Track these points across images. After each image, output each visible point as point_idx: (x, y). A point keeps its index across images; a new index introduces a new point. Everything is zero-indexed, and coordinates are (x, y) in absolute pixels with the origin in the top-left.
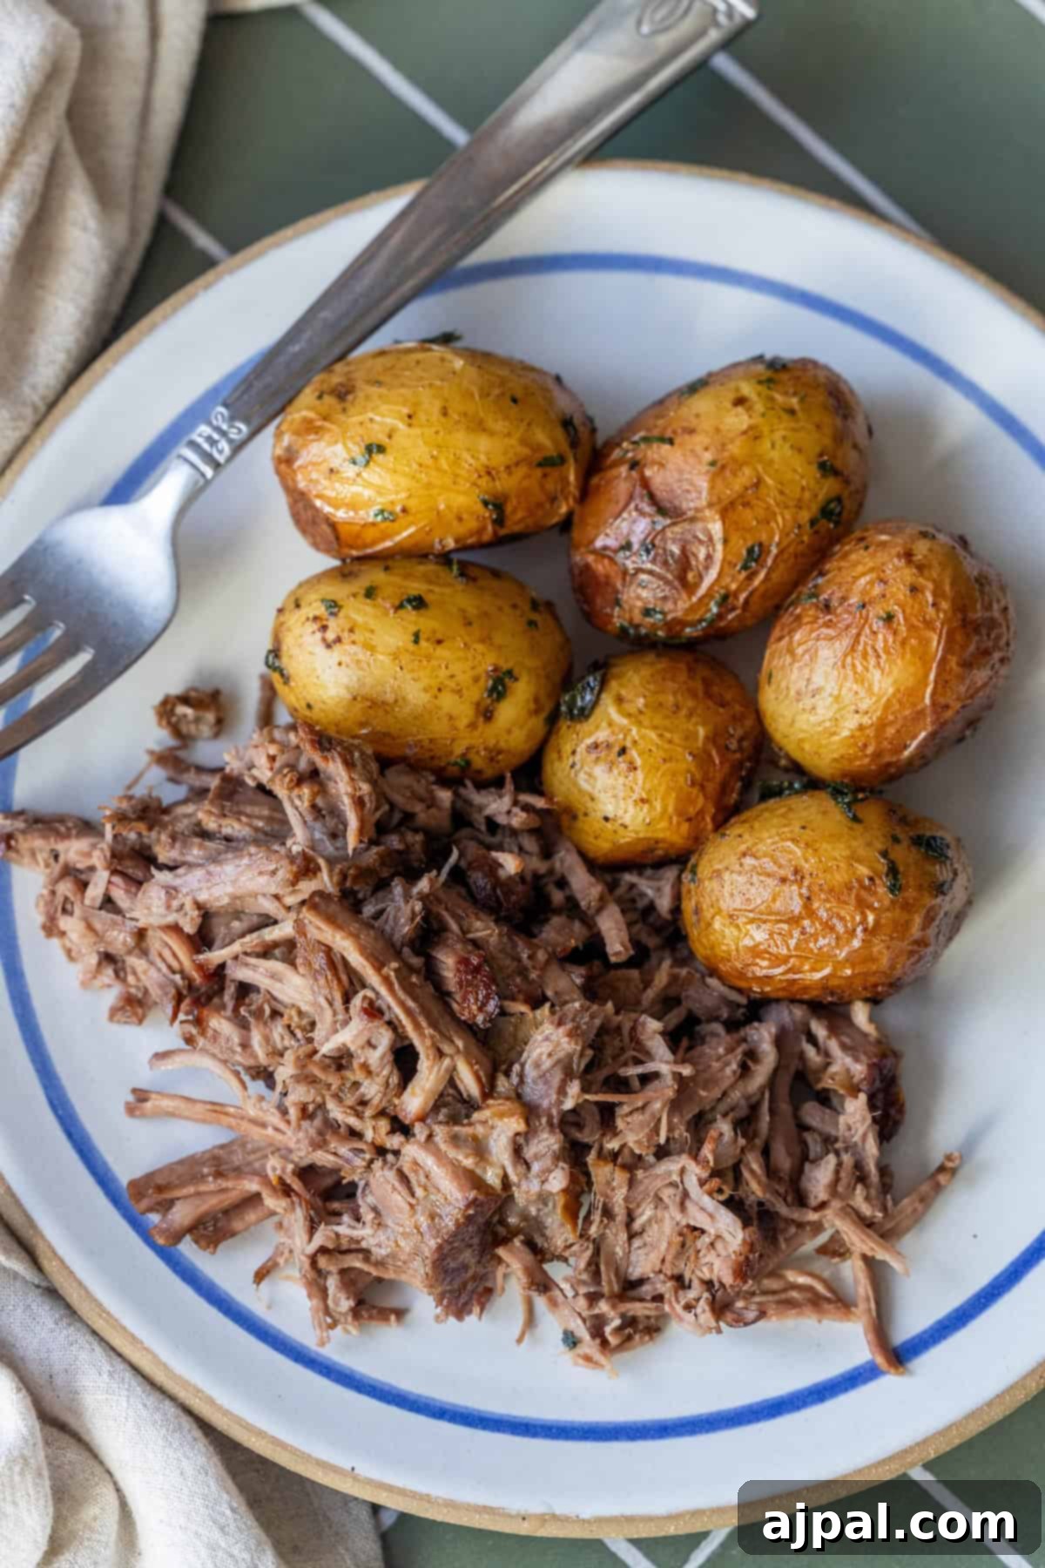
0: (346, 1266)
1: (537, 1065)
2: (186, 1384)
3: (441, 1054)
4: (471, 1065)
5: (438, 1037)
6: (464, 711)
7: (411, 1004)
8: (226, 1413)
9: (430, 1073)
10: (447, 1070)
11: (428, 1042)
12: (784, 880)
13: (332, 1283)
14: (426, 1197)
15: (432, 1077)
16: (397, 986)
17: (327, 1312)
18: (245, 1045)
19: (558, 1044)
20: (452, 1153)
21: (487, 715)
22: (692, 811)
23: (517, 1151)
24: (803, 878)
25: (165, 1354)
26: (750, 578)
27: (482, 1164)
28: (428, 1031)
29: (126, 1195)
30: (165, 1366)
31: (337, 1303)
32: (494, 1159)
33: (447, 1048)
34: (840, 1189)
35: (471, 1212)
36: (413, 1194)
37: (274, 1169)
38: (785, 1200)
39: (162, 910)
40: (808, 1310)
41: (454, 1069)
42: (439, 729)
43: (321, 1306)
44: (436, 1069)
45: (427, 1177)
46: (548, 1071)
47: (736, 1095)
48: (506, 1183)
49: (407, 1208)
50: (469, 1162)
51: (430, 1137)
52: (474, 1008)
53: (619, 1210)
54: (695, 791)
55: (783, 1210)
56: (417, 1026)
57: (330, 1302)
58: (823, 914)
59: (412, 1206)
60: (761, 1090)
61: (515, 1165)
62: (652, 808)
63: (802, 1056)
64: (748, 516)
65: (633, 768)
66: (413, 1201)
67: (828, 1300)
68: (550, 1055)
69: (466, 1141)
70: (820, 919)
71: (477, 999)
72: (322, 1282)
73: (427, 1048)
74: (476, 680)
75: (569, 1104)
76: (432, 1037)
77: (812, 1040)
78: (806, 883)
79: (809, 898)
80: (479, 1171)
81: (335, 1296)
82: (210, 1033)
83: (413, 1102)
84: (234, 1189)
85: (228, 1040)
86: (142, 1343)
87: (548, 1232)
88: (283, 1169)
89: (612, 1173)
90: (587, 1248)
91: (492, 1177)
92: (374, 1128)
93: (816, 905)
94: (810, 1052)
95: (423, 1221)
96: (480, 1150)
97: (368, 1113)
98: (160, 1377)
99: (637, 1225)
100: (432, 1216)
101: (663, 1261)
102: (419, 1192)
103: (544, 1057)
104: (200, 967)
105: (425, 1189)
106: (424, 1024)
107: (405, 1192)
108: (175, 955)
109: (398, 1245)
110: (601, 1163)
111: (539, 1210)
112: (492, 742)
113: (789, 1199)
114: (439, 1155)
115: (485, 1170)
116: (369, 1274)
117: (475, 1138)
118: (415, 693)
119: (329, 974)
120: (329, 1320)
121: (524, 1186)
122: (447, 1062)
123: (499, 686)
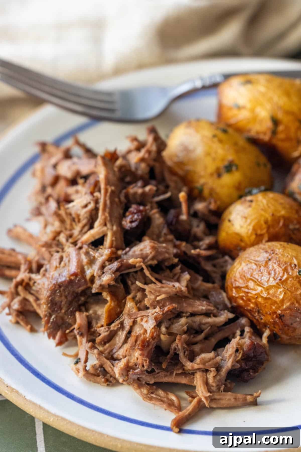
0: (27, 297)
1: (134, 252)
3: (105, 225)
4: (113, 237)
5: (109, 219)
7: (108, 202)
9: (96, 228)
10: (103, 232)
11: (103, 217)
13: (18, 299)
14: (64, 267)
15: (96, 230)
16: (108, 194)
17: (9, 307)
19: (146, 247)
20: (83, 257)
21: (219, 174)
22: (259, 232)
23: (103, 266)
24: (274, 253)
27: (89, 266)
28: (107, 214)
31: (14, 304)
32: (94, 267)
33: (109, 225)
34: (207, 364)
35: (73, 278)
36: (60, 263)
38: (184, 352)
39: (66, 169)
40: (165, 405)
41: (106, 235)
44: (100, 229)
45: (69, 261)
47: (197, 319)
48: (93, 276)
49: (55, 267)
50: (85, 262)
51: (80, 248)
53: (127, 326)
55: (181, 354)
56: (104, 210)
57: (12, 303)
58: (270, 267)
61: (98, 270)
62: (246, 221)
65: (250, 207)
66: (58, 266)
67: (175, 407)
68: (141, 251)
69: (89, 255)
70: (268, 268)
71: (132, 218)
72: (14, 296)
73: (102, 219)
74: (223, 160)
76: (106, 217)
80: (86, 267)
81: (15, 302)
83: (85, 237)
84: (14, 257)
89: (133, 308)
91: (88, 273)
93: (270, 263)
95: (56, 274)
96: (92, 261)
97: (71, 240)
100: (60, 275)
102: (63, 263)
103: (139, 250)
104: (65, 194)
105: (65, 264)
106: (107, 210)
107: (58, 262)
109: (44, 284)
110: (132, 300)
112: (214, 187)
113: (186, 353)
114: (78, 255)
115: (88, 269)
116: (33, 307)
117: (93, 257)
121: (97, 281)
122: (105, 228)
123: (230, 167)
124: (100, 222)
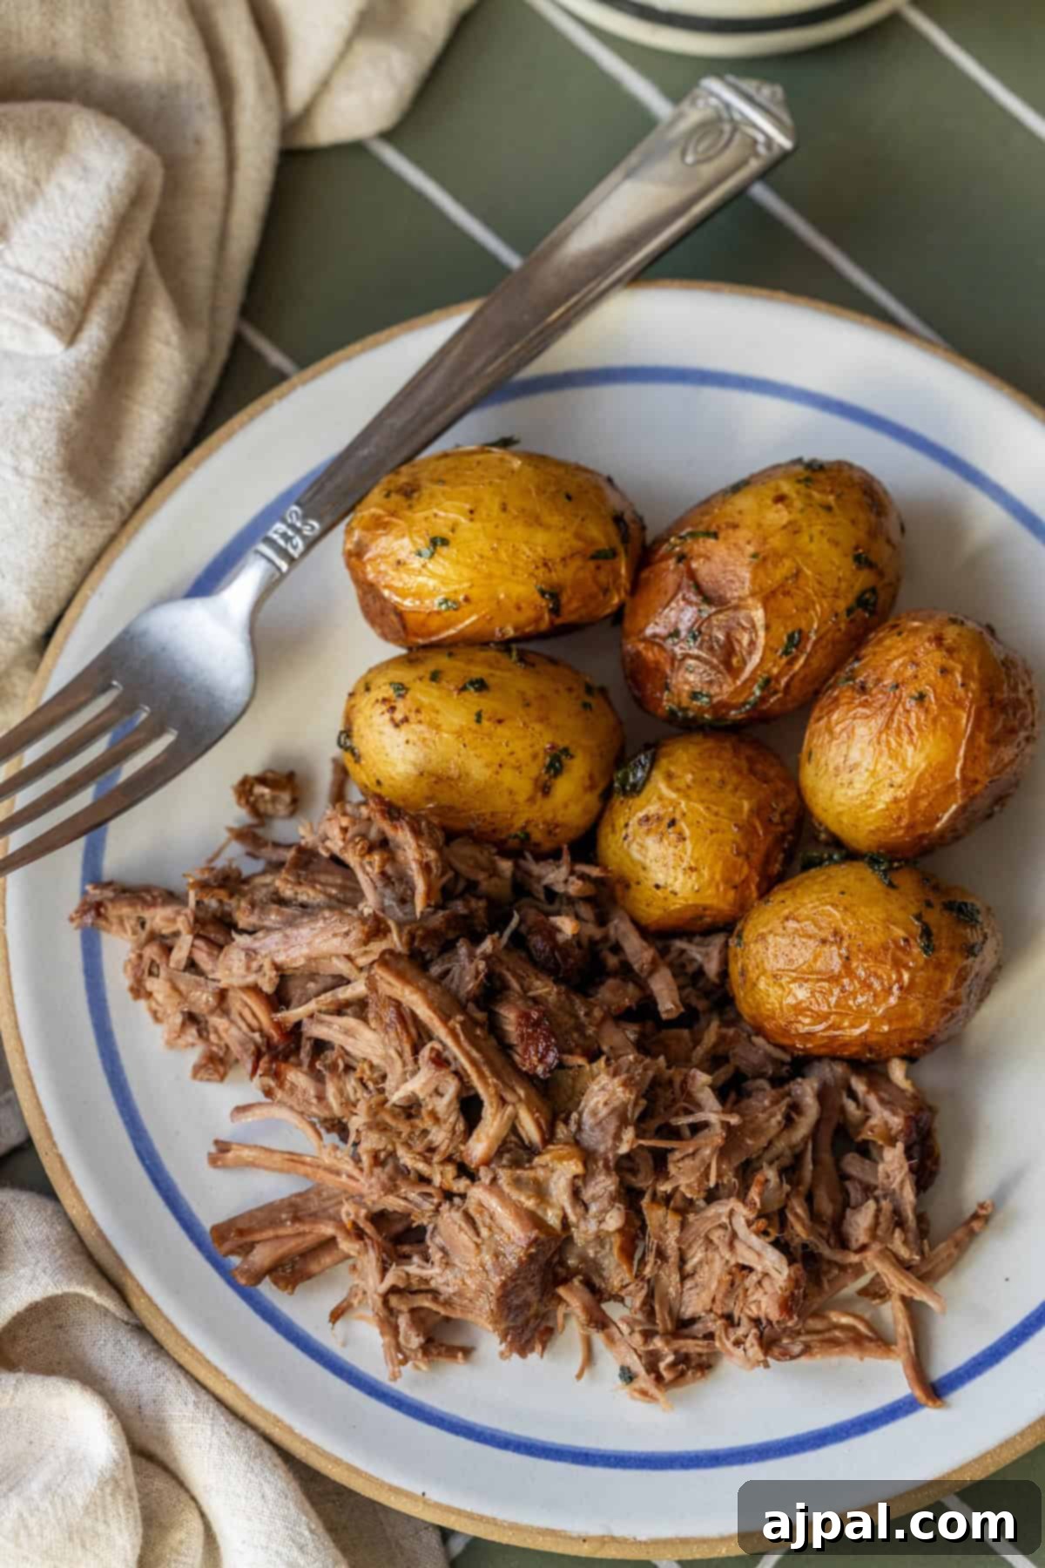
0: (415, 1305)
1: (594, 1113)
2: (266, 1414)
3: (504, 1102)
4: (532, 1113)
5: (501, 1086)
6: (522, 785)
7: (475, 1054)
8: (305, 1441)
9: (494, 1120)
10: (509, 1118)
11: (492, 1091)
12: (824, 941)
13: (403, 1321)
14: (491, 1236)
15: (496, 1124)
16: (462, 1038)
17: (399, 1348)
18: (321, 1098)
19: (614, 1093)
20: (516, 1195)
21: (545, 790)
22: (737, 879)
23: (576, 1194)
24: (842, 939)
25: (247, 1386)
26: (791, 663)
27: (543, 1206)
28: (492, 1080)
29: (209, 1239)
30: (246, 1398)
31: (407, 1340)
32: (554, 1200)
33: (509, 1097)
34: (879, 1233)
35: (533, 1250)
36: (478, 1234)
37: (348, 1214)
38: (828, 1242)
39: (242, 971)
40: (850, 1348)
41: (516, 1117)
42: (501, 803)
43: (393, 1342)
44: (499, 1116)
45: (491, 1217)
46: (604, 1118)
47: (781, 1145)
48: (565, 1219)
49: (472, 1246)
50: (530, 1204)
51: (494, 1180)
52: (535, 1059)
53: (672, 1253)
54: (740, 860)
55: (826, 1252)
56: (481, 1075)
57: (401, 1339)
58: (861, 973)
59: (477, 1245)
60: (805, 1140)
61: (574, 1207)
62: (701, 876)
63: (842, 1110)
64: (788, 605)
65: (682, 838)
66: (479, 1241)
67: (870, 1340)
68: (606, 1104)
69: (527, 1184)
70: (858, 978)
71: (537, 1051)
72: (392, 1320)
73: (490, 1096)
74: (535, 756)
75: (624, 1149)
76: (496, 1086)
77: (852, 1095)
78: (845, 944)
79: (848, 958)
80: (540, 1212)
81: (405, 1333)
82: (287, 1086)
83: (479, 1147)
84: (310, 1233)
85: (304, 1092)
86: (224, 1376)
87: (605, 1274)
88: (357, 1215)
89: (666, 1216)
90: (642, 1288)
91: (552, 1217)
92: (442, 1173)
93: (854, 964)
94: (851, 1106)
95: (487, 1258)
96: (541, 1191)
97: (436, 1158)
98: (242, 1407)
99: (689, 1267)
100: (497, 1255)
101: (714, 1300)
102: (484, 1232)
103: (600, 1106)
104: (278, 1025)
105: (490, 1229)
106: (488, 1073)
107: (471, 1233)
108: (254, 1015)
109: (464, 1284)
110: (655, 1206)
111: (596, 1253)
112: (549, 816)
113: (832, 1241)
114: (503, 1197)
115: (545, 1211)
116: (438, 1313)
117: (536, 1181)
118: (478, 770)
119: (399, 1027)
120: (401, 1356)
121: (583, 1226)
122: (510, 1109)
123: (556, 763)
124: (491, 1104)
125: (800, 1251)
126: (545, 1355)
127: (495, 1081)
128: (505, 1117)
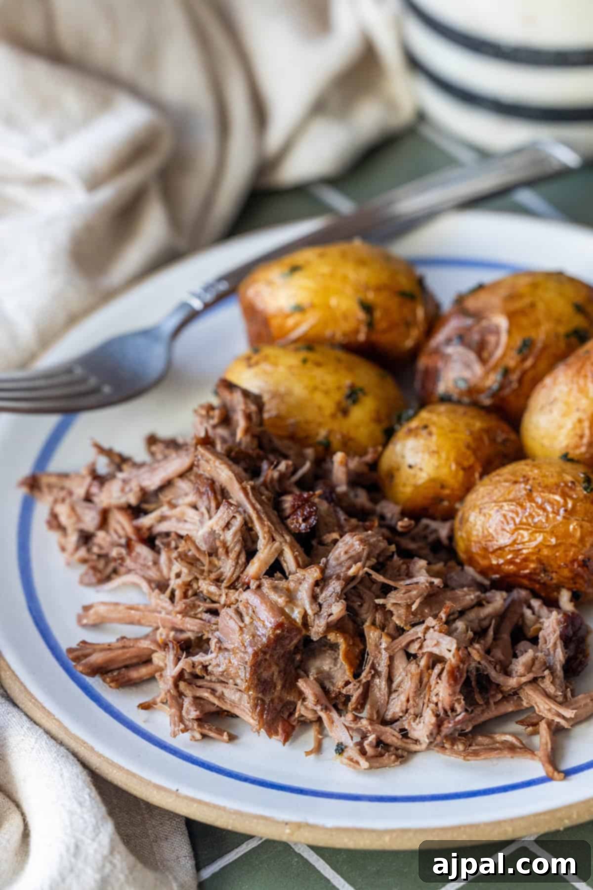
0: (198, 694)
1: (337, 559)
2: (76, 738)
3: (274, 539)
4: (293, 552)
5: (273, 528)
6: (328, 404)
7: (258, 506)
8: (100, 756)
9: (265, 548)
10: (276, 550)
11: (266, 529)
12: (515, 482)
13: (187, 702)
14: (251, 623)
15: (266, 551)
16: (250, 494)
17: (181, 720)
18: (156, 563)
19: (353, 545)
20: (274, 597)
21: (345, 412)
22: (466, 464)
23: (314, 597)
24: (528, 480)
25: (67, 722)
26: (524, 360)
27: (291, 605)
28: (267, 523)
30: (66, 729)
31: (188, 713)
32: (299, 603)
33: (277, 537)
34: (534, 669)
35: (278, 632)
36: (243, 621)
37: (161, 635)
38: (495, 668)
39: (119, 494)
40: (506, 752)
41: (281, 553)
42: (310, 414)
43: (178, 713)
44: (269, 547)
45: (254, 611)
46: (343, 562)
48: (305, 616)
49: (237, 629)
50: (281, 601)
51: (259, 587)
52: (300, 520)
53: (383, 667)
54: (469, 453)
55: (493, 674)
56: (260, 518)
57: (184, 713)
58: (539, 500)
59: (241, 628)
60: (490, 617)
61: (311, 604)
62: (440, 457)
63: (522, 615)
64: (524, 321)
65: (430, 434)
66: (242, 625)
67: (520, 748)
68: (346, 553)
69: (282, 590)
70: (536, 503)
72: (181, 701)
73: (265, 533)
74: (339, 388)
75: (351, 572)
76: (269, 527)
77: (530, 607)
78: (530, 482)
79: (531, 491)
80: (288, 610)
81: (188, 709)
82: (134, 554)
83: (254, 567)
84: (133, 647)
85: (145, 559)
86: (54, 716)
87: (334, 681)
88: (168, 636)
89: (381, 638)
90: (359, 687)
91: (297, 615)
92: (227, 595)
93: (535, 494)
94: (528, 613)
95: (247, 638)
96: (291, 597)
97: (224, 585)
98: (61, 735)
99: (394, 686)
100: (254, 636)
101: (408, 701)
102: (247, 620)
103: (342, 553)
104: (138, 530)
105: (251, 618)
106: (265, 519)
107: (238, 620)
108: (123, 528)
109: (230, 662)
110: (373, 627)
111: (330, 668)
112: (345, 432)
113: (498, 668)
114: (264, 598)
115: (292, 610)
116: (214, 704)
117: (288, 590)
118: (299, 390)
119: (210, 493)
120: (182, 726)
121: (317, 622)
122: (277, 544)
123: (354, 395)
124: (264, 538)
125: (475, 673)
126: (287, 744)
127: (269, 524)
128: (273, 550)
